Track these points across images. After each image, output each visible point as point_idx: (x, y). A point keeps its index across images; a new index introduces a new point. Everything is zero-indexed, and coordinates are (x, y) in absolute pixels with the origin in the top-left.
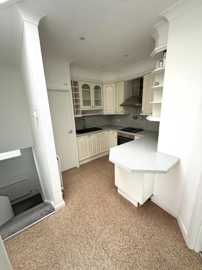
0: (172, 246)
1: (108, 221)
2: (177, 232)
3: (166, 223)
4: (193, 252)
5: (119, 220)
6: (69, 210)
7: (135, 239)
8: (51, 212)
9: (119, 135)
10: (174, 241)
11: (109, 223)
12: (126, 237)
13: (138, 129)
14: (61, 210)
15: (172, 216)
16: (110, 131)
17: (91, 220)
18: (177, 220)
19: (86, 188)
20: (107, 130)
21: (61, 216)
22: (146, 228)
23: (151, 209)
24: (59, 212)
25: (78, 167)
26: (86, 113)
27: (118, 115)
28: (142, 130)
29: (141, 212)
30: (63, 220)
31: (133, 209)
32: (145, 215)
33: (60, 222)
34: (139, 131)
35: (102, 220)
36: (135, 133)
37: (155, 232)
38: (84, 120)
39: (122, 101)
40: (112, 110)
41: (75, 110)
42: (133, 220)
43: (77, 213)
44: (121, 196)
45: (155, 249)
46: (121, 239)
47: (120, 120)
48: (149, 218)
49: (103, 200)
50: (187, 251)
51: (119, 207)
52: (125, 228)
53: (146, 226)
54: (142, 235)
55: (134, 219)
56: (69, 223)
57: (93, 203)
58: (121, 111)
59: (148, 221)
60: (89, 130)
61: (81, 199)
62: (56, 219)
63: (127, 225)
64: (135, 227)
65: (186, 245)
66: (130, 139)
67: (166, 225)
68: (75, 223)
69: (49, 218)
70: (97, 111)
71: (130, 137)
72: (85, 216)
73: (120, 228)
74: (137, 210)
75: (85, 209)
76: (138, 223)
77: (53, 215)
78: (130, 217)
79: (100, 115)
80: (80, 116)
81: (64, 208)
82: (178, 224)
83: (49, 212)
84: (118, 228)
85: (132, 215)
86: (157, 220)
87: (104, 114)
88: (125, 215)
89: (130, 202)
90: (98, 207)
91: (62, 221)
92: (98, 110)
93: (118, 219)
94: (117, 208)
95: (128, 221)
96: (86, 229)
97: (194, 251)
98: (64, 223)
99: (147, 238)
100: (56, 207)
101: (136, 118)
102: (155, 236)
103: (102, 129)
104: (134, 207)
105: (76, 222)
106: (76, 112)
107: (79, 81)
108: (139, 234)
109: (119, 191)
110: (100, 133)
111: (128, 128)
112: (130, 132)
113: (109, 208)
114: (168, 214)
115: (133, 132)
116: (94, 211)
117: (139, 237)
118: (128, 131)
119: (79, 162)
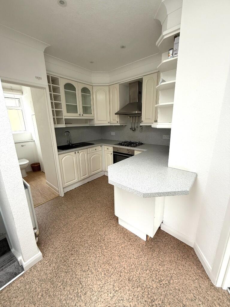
0: (196, 288)
1: (110, 269)
2: (197, 266)
3: (184, 257)
4: (221, 291)
5: (125, 265)
6: (48, 264)
7: (149, 289)
8: (16, 275)
9: (115, 151)
10: (197, 281)
11: (112, 272)
12: (137, 291)
13: (138, 143)
14: (35, 267)
15: (187, 245)
16: (103, 146)
17: (84, 274)
18: (194, 250)
19: (74, 225)
20: (99, 145)
21: (34, 278)
22: (161, 270)
23: (163, 241)
24: (31, 271)
25: (63, 196)
26: (71, 123)
27: (112, 126)
28: (142, 144)
29: (151, 246)
30: (38, 283)
31: (141, 245)
32: (156, 250)
33: (33, 288)
34: (139, 145)
35: (101, 270)
36: (134, 147)
37: (172, 272)
38: (68, 132)
39: (117, 108)
40: (106, 120)
41: (55, 117)
42: (143, 261)
43: (62, 267)
44: (123, 228)
45: (177, 299)
46: (131, 294)
47: (114, 133)
48: (162, 254)
49: (100, 239)
50: (214, 291)
51: (122, 246)
52: (135, 276)
53: (160, 266)
54: (158, 281)
55: (144, 259)
56: (48, 287)
57: (86, 245)
58: (116, 121)
59: (162, 259)
60: (76, 145)
61: (68, 242)
62: (25, 285)
63: (136, 271)
64: (146, 271)
65: (211, 283)
66: (129, 155)
67: (183, 260)
68: (59, 285)
69: (13, 285)
70: (86, 121)
71: (129, 152)
72: (74, 269)
73: (127, 277)
74: (146, 246)
75: (74, 258)
76: (150, 264)
77: (20, 279)
78: (138, 257)
79: (90, 126)
80: (63, 126)
81: (40, 263)
82: (196, 255)
83: (13, 274)
84: (125, 279)
85: (141, 253)
86: (172, 255)
87: (95, 125)
88: (132, 256)
89: (136, 236)
90: (93, 251)
91: (37, 286)
92: (87, 119)
93: (123, 263)
94: (120, 247)
95: (137, 264)
96: (77, 292)
97: (222, 289)
98: (40, 289)
99: (165, 285)
100: (25, 264)
101: (134, 130)
102: (173, 279)
103: (94, 144)
104: (142, 241)
105: (60, 282)
106: (57, 121)
107: (59, 78)
108: (153, 280)
109: (120, 222)
110: (91, 149)
111: (125, 142)
112: (128, 146)
113: (110, 249)
114: (183, 244)
115: (131, 146)
116: (88, 258)
117: (155, 286)
118: (125, 146)
119: (63, 188)
